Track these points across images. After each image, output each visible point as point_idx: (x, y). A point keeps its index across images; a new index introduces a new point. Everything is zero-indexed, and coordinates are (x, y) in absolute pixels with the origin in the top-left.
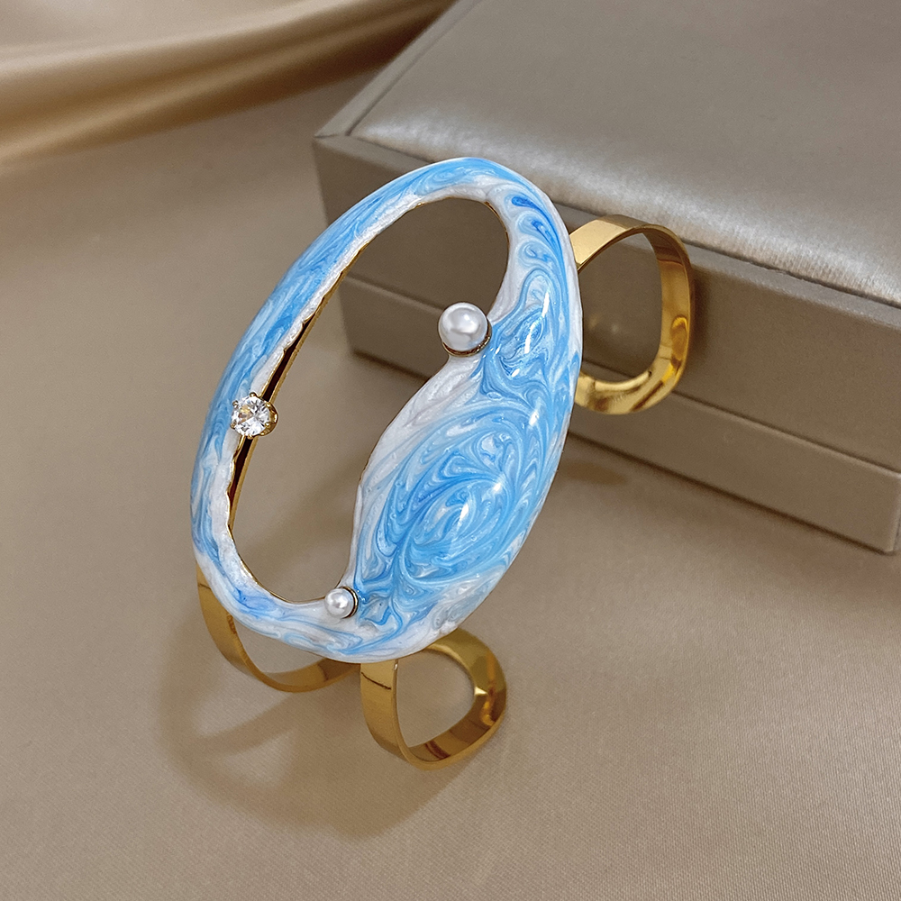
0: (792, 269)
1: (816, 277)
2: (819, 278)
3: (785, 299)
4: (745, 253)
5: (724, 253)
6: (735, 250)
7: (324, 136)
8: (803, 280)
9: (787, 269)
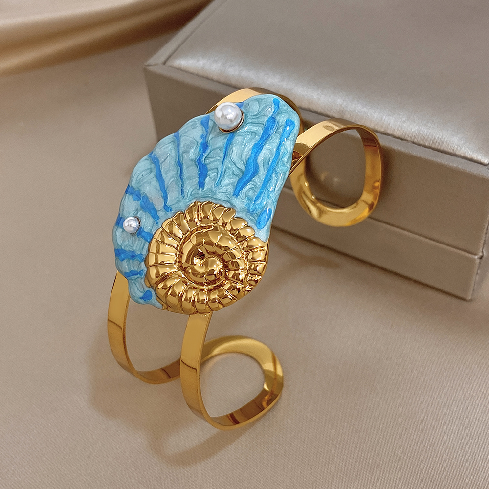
0: (415, 141)
1: (429, 145)
3: (411, 157)
4: (389, 132)
6: (383, 130)
7: (151, 65)
8: (421, 147)
9: (412, 141)
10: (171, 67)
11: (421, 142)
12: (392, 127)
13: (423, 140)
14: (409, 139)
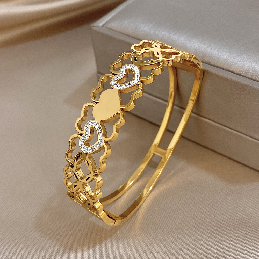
0: (247, 76)
1: (255, 79)
2: (256, 79)
3: (244, 85)
4: (231, 69)
5: (223, 69)
6: (227, 68)
7: (94, 26)
8: (250, 80)
9: (245, 75)
10: (107, 28)
11: (250, 77)
12: (233, 67)
13: (252, 76)
14: (243, 74)
